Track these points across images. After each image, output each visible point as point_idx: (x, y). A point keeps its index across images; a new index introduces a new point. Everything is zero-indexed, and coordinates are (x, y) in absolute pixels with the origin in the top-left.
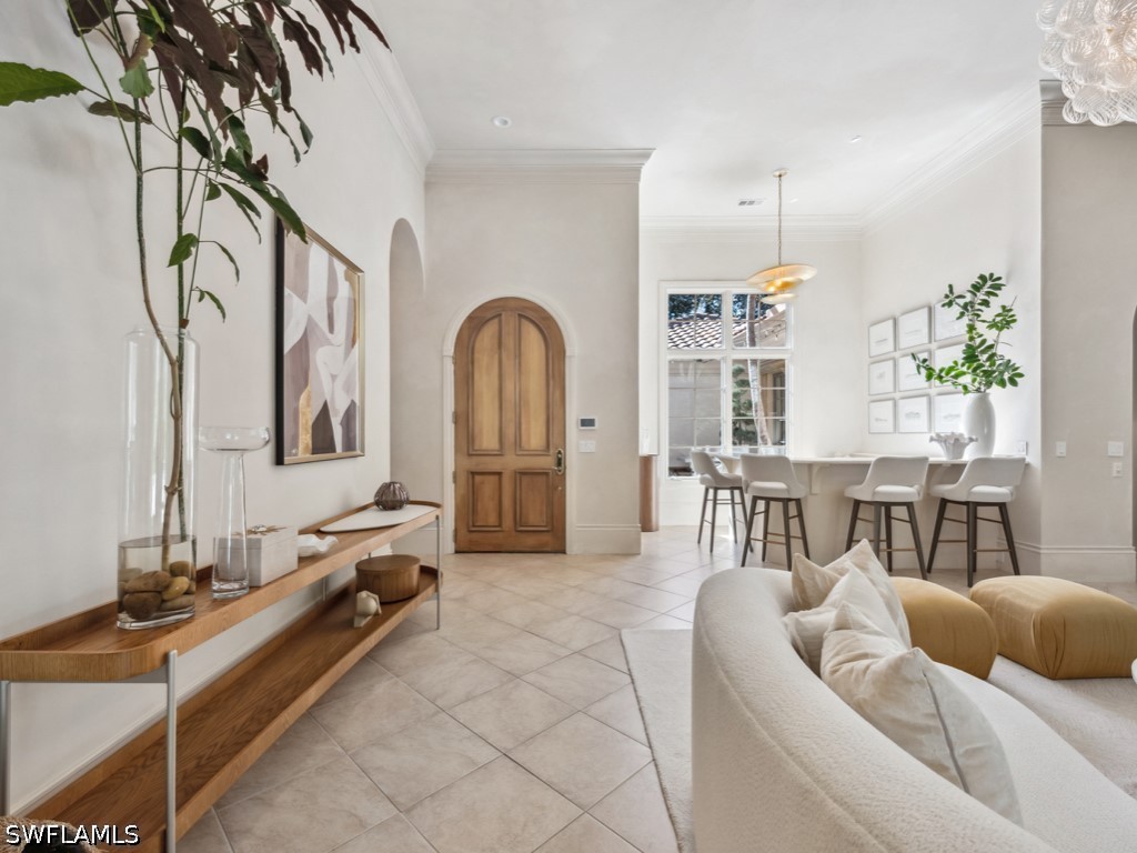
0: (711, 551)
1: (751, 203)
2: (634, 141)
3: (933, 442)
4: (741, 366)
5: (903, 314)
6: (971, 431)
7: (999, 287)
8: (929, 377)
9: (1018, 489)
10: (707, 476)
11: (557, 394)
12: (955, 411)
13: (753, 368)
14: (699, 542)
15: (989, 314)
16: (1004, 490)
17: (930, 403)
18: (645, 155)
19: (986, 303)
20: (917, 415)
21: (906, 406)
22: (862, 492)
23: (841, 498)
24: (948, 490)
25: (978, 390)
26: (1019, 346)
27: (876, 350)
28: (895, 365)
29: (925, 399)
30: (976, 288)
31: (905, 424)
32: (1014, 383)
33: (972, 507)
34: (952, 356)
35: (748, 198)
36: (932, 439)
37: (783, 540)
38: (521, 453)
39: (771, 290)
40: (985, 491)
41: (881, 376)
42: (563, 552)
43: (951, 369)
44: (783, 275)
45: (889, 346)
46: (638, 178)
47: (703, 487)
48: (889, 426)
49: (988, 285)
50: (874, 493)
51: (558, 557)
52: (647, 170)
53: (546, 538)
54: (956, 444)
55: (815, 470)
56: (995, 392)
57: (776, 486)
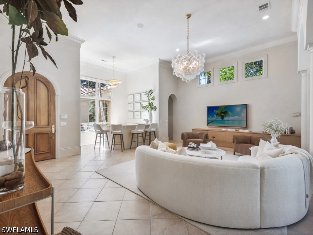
0: (100, 150)
1: (105, 61)
2: (81, 37)
3: (144, 121)
4: (94, 101)
5: (135, 94)
6: (149, 119)
7: (152, 92)
8: (143, 108)
9: (156, 129)
10: (98, 130)
11: (52, 107)
12: (146, 115)
13: (101, 102)
14: (95, 148)
15: (151, 97)
16: (154, 129)
17: (141, 113)
18: (83, 42)
19: (151, 95)
20: (138, 115)
21: (136, 113)
22: (134, 131)
23: (130, 133)
24: (147, 130)
25: (150, 111)
26: (156, 103)
27: (130, 101)
28: (134, 105)
29: (140, 112)
30: (149, 92)
31: (136, 117)
32: (156, 110)
33: (150, 132)
34: (146, 104)
35: (104, 60)
36: (144, 120)
37: (120, 144)
38: (37, 127)
39: (112, 85)
40: (153, 129)
41: (131, 107)
42: (55, 158)
43: (146, 107)
44: (115, 82)
45: (132, 100)
46: (80, 47)
47: (96, 134)
48: (132, 117)
49: (151, 92)
50: (137, 131)
51: (53, 160)
52: (83, 46)
53: (48, 155)
54: (147, 121)
55: (125, 128)
56: (153, 111)
57: (119, 132)
